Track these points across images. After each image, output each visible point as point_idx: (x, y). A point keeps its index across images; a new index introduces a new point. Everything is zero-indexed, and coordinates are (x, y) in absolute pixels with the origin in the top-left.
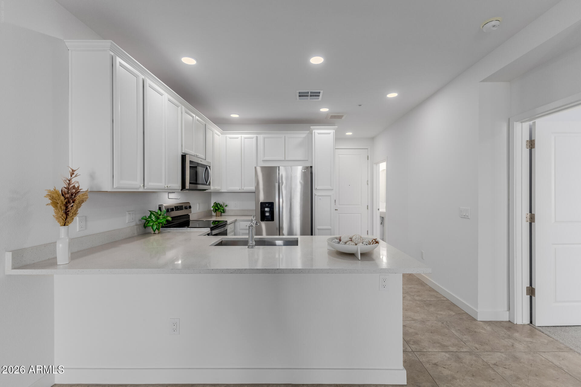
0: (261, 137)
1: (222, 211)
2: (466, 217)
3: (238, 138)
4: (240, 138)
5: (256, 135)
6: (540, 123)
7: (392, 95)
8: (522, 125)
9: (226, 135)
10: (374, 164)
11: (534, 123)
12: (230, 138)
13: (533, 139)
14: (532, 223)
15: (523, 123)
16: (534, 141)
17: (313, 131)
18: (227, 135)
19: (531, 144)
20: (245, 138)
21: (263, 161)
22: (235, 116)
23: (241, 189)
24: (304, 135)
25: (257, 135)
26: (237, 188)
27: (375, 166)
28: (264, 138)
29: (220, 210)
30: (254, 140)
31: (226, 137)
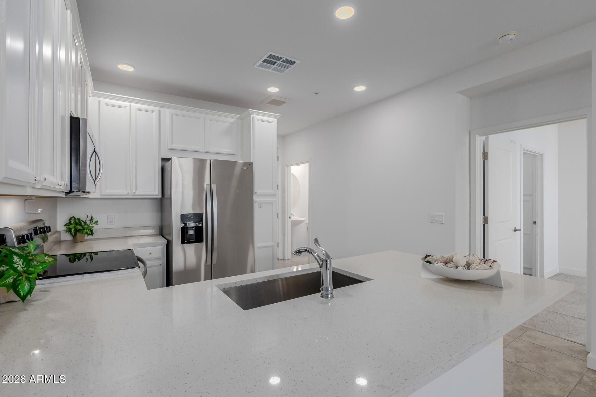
0: (167, 112)
1: (89, 232)
2: (439, 222)
3: (123, 107)
4: (128, 108)
5: (157, 108)
6: (493, 138)
7: (360, 89)
8: (480, 138)
9: (99, 99)
10: (286, 166)
11: (487, 138)
12: (108, 105)
13: (486, 151)
14: (486, 225)
15: (481, 137)
16: (487, 153)
17: (252, 116)
18: (102, 99)
19: (485, 156)
20: (138, 109)
21: (169, 149)
22: (126, 68)
23: (130, 193)
24: (232, 120)
25: (160, 109)
26: (122, 191)
27: (286, 168)
28: (172, 115)
29: (85, 231)
30: (155, 115)
31: (99, 101)
